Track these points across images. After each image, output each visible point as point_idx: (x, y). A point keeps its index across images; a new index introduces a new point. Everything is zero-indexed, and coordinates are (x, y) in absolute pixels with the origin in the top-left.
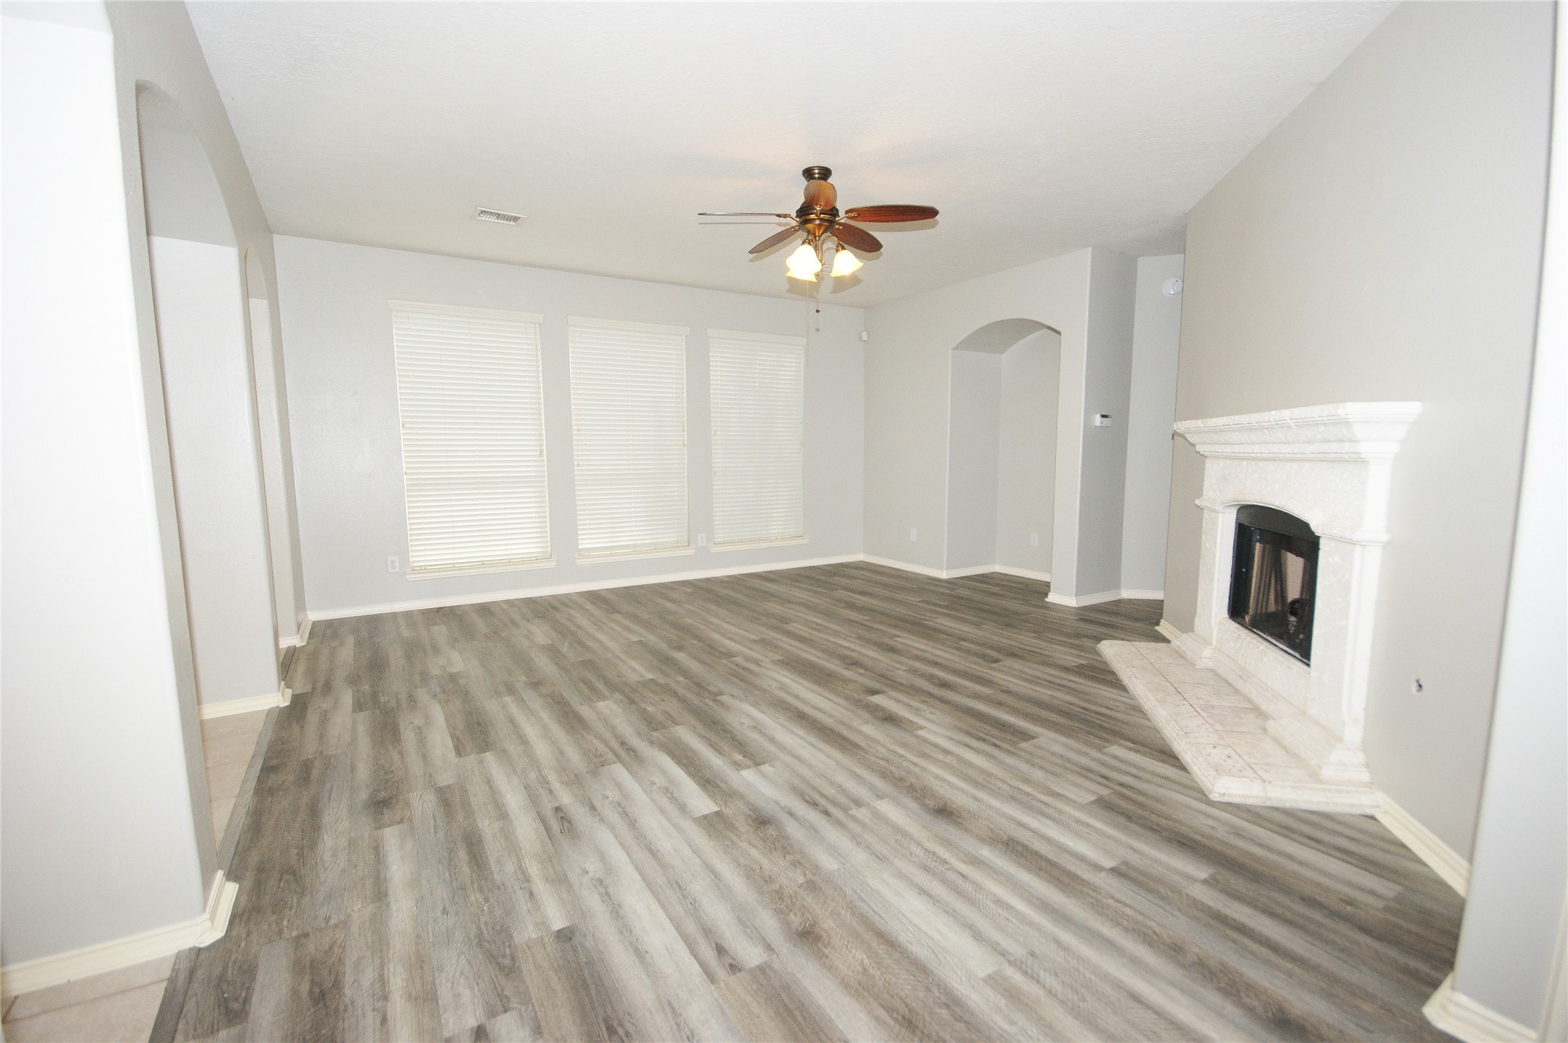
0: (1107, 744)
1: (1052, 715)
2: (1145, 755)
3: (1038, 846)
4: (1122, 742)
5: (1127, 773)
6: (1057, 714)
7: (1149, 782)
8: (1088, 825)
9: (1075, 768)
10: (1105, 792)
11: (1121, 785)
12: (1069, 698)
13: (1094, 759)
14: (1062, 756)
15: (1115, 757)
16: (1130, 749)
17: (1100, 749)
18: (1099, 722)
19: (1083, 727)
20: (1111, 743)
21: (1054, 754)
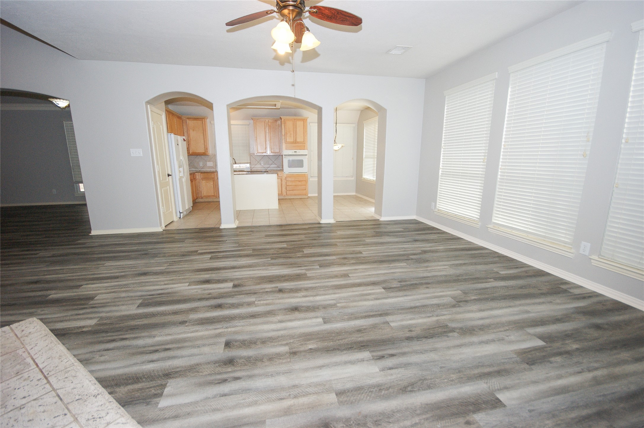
0: (98, 323)
1: (141, 323)
2: (74, 328)
3: (109, 281)
4: (90, 329)
5: (83, 314)
6: (138, 325)
7: (72, 315)
8: (94, 291)
9: (109, 304)
10: (92, 302)
11: (84, 308)
12: (140, 342)
13: (102, 312)
14: (118, 306)
15: (91, 318)
16: (84, 327)
17: (101, 318)
18: (109, 334)
19: (117, 326)
20: (96, 325)
21: (123, 305)
